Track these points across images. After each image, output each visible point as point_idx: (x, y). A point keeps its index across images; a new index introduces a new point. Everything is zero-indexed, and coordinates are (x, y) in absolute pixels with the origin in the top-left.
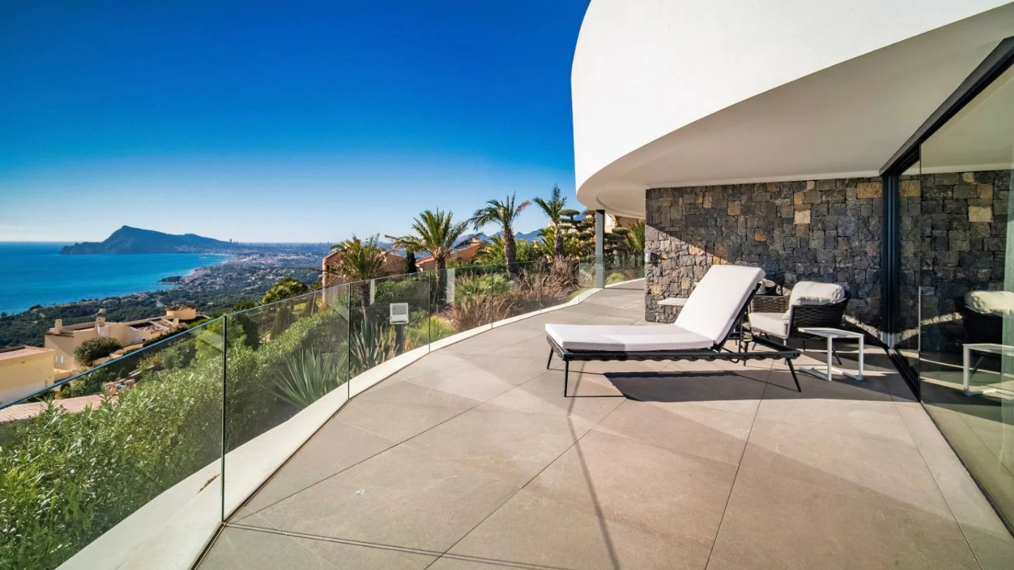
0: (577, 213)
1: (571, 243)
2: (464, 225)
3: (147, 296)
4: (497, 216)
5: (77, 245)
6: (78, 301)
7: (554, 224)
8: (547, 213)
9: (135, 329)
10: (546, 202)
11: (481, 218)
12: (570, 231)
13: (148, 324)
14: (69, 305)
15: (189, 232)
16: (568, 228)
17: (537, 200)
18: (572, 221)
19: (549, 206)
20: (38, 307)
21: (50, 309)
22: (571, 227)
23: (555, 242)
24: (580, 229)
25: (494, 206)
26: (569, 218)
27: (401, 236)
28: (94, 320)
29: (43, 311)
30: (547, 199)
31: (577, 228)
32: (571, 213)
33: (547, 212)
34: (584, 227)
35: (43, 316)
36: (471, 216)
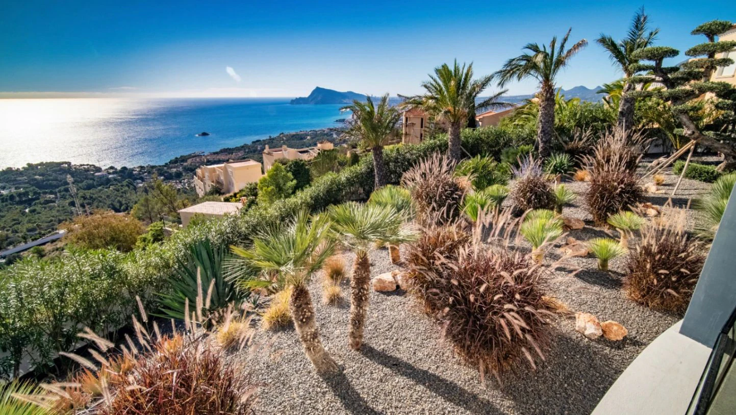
0: (674, 53)
1: (650, 103)
2: (488, 80)
3: (329, 131)
4: (535, 67)
5: (297, 99)
6: (298, 131)
7: (625, 76)
8: (615, 59)
9: (300, 154)
10: (618, 42)
11: (512, 70)
12: (651, 87)
13: (307, 152)
14: (294, 133)
15: (349, 90)
16: (646, 82)
17: (603, 41)
18: (657, 70)
19: (623, 49)
20: (283, 133)
21: (287, 135)
22: (653, 80)
23: (622, 103)
24: (670, 83)
25: (531, 53)
26: (653, 63)
27: (413, 95)
28: (281, 147)
29: (285, 136)
30: (620, 38)
31: (666, 81)
32: (659, 55)
33: (617, 57)
34: (682, 79)
35: (285, 138)
36: (500, 67)
